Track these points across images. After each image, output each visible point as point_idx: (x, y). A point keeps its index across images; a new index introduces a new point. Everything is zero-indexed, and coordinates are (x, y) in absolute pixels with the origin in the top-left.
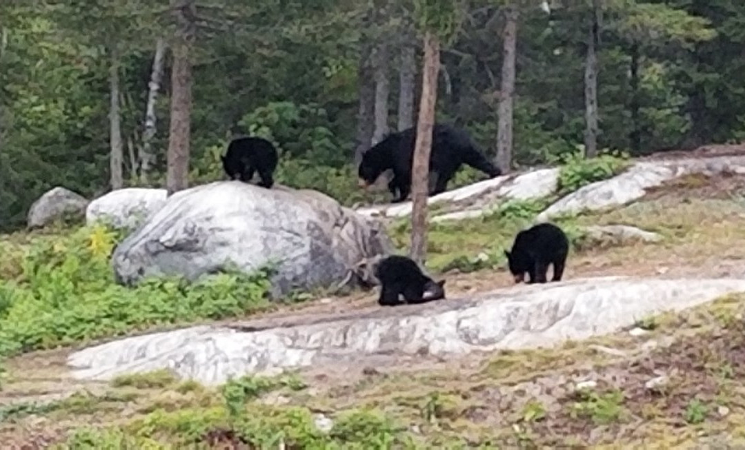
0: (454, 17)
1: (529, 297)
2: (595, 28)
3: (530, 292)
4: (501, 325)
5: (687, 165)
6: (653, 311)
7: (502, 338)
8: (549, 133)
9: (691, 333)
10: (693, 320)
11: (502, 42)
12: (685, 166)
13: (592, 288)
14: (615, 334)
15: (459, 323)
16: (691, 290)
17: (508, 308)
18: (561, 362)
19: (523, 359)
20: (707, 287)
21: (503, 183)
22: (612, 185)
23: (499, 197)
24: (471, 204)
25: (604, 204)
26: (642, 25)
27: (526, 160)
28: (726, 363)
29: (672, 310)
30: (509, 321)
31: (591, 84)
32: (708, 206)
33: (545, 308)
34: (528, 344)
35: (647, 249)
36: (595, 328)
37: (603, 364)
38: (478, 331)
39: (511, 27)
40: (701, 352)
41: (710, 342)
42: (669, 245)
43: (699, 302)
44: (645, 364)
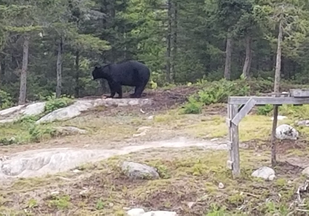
0: (3, 38)
1: (32, 156)
2: (61, 44)
3: (32, 154)
4: (20, 167)
5: (99, 101)
6: (83, 163)
7: (20, 173)
8: (41, 88)
9: (98, 172)
10: (99, 166)
11: (23, 49)
12: (97, 102)
13: (58, 152)
14: (67, 172)
15: (2, 166)
16: (99, 154)
17: (23, 160)
18: (45, 183)
19: (29, 182)
20: (105, 153)
21: (22, 108)
22: (67, 109)
23: (20, 114)
24: (9, 117)
25: (64, 117)
26: (81, 43)
27: (31, 98)
28: (112, 184)
29: (91, 162)
30: (23, 166)
31: (59, 67)
32: (107, 119)
33: (38, 160)
34: (31, 175)
35: (81, 136)
36: (60, 169)
37: (62, 184)
38: (10, 170)
39: (26, 43)
40: (103, 180)
41: (106, 176)
42: (90, 135)
43: (102, 159)
44: (79, 185)
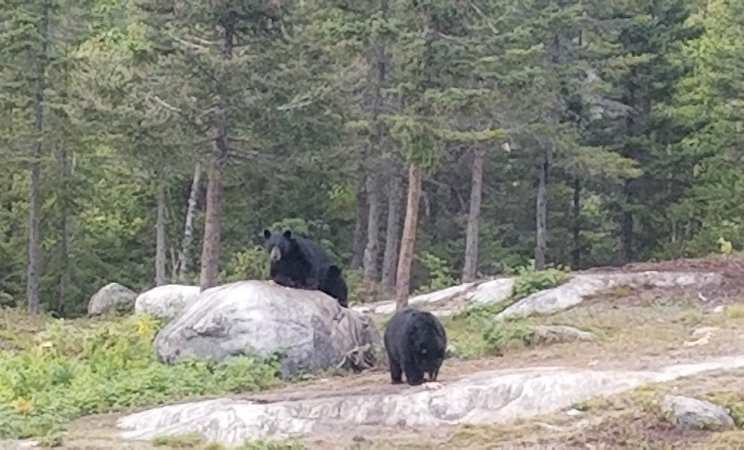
0: (433, 153)
1: (487, 381)
2: (546, 165)
3: (489, 378)
4: (464, 404)
5: (617, 278)
6: (586, 396)
7: (464, 415)
8: (507, 249)
9: (616, 414)
10: (618, 404)
11: (471, 175)
12: (615, 279)
13: (538, 376)
14: (556, 414)
15: (431, 401)
16: (618, 379)
17: (470, 390)
18: (512, 436)
19: (481, 432)
20: (630, 377)
21: (469, 289)
22: (556, 293)
23: (466, 300)
24: (443, 305)
25: (550, 308)
26: (584, 164)
27: (486, 271)
28: (643, 439)
29: (602, 395)
30: (471, 401)
31: (541, 210)
32: (633, 313)
33: (500, 391)
34: (486, 419)
35: (583, 345)
36: (539, 408)
37: (545, 437)
38: (446, 409)
39: (478, 163)
40: (624, 431)
41: (631, 422)
42: (600, 342)
43: (624, 389)
44: (579, 439)
